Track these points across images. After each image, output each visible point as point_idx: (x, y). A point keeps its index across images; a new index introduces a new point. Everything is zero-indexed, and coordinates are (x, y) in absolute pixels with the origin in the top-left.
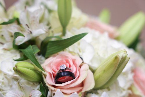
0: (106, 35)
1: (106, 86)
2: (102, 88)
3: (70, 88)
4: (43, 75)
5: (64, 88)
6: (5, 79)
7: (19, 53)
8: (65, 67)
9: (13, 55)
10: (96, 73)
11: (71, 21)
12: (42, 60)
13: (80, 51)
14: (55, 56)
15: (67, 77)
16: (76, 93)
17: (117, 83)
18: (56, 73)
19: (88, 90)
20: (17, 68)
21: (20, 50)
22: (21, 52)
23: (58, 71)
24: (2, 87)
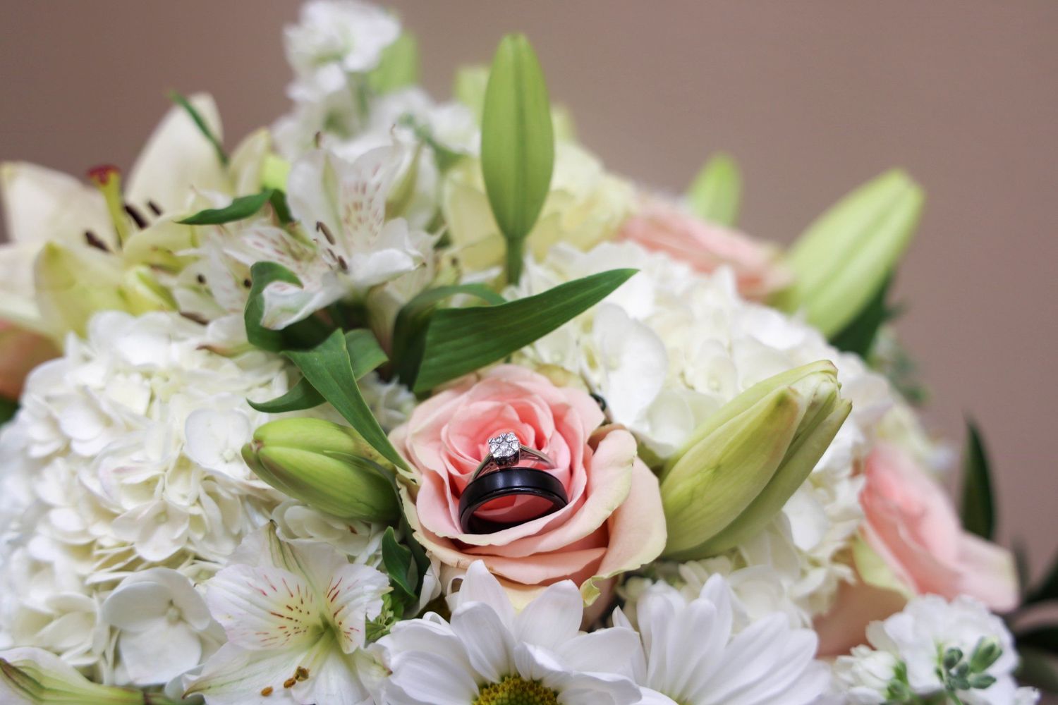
0: (726, 279)
1: (726, 545)
2: (700, 554)
3: (539, 557)
4: (399, 485)
5: (506, 555)
6: (206, 500)
7: (283, 368)
8: (516, 447)
9: (251, 379)
10: (672, 476)
11: (548, 208)
12: (398, 408)
13: (592, 364)
14: (462, 388)
15: (521, 500)
16: (569, 584)
17: (780, 531)
18: (467, 479)
19: (633, 565)
20: (263, 450)
21: (282, 353)
22: (288, 363)
23: (476, 465)
24: (189, 541)
